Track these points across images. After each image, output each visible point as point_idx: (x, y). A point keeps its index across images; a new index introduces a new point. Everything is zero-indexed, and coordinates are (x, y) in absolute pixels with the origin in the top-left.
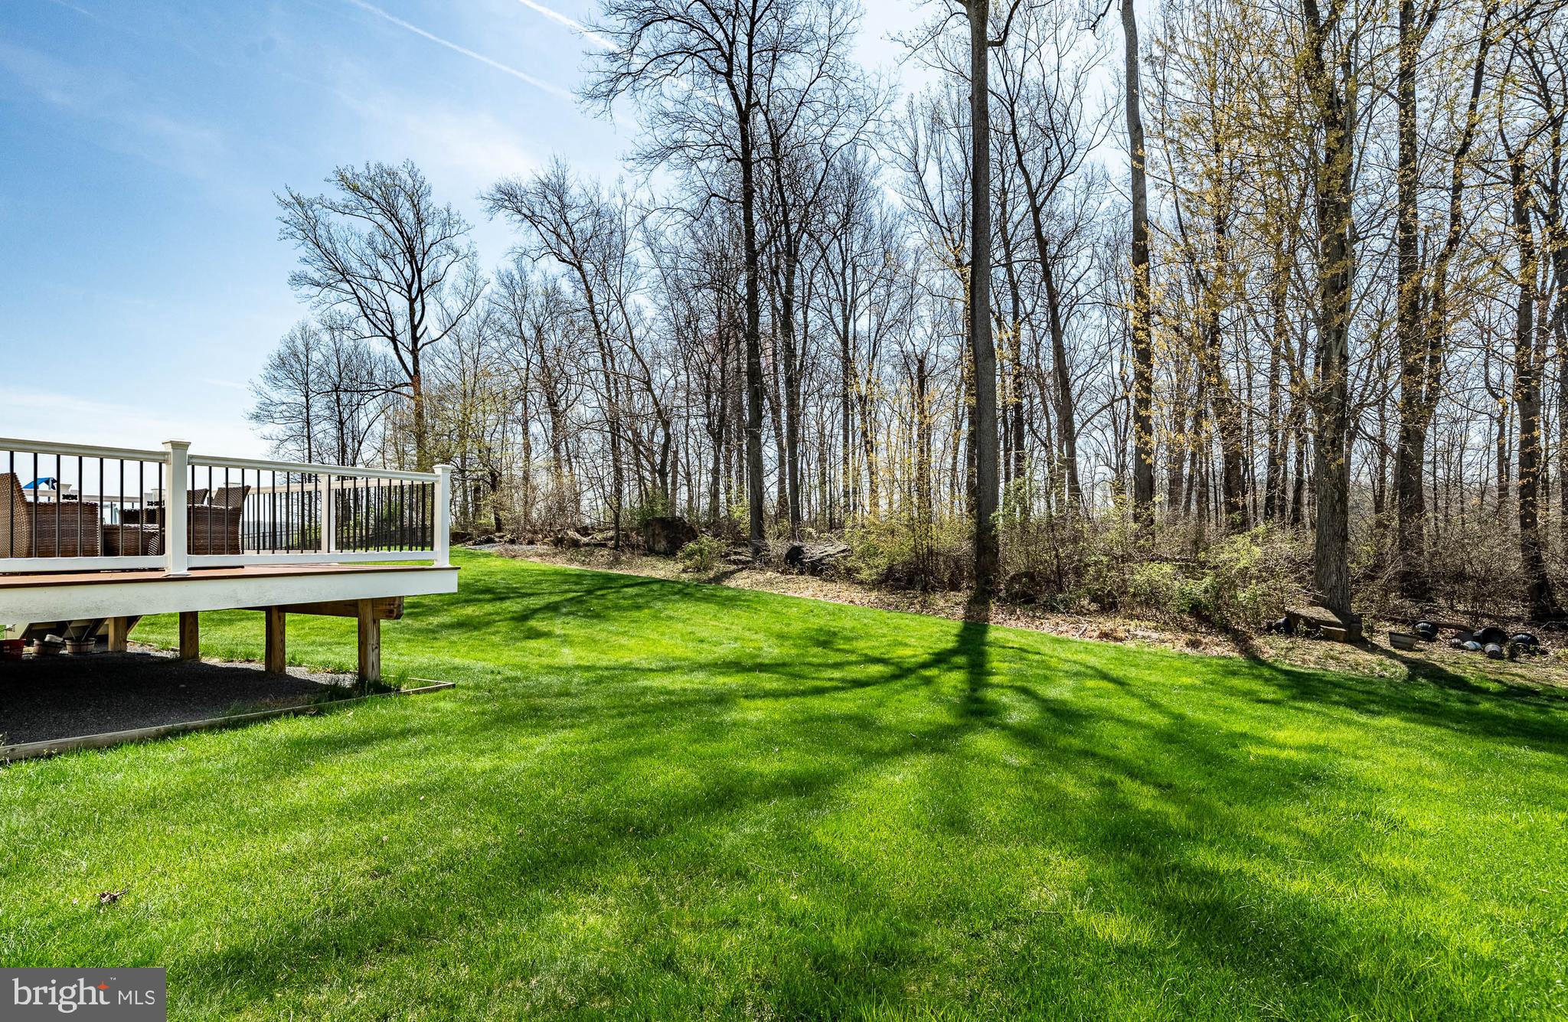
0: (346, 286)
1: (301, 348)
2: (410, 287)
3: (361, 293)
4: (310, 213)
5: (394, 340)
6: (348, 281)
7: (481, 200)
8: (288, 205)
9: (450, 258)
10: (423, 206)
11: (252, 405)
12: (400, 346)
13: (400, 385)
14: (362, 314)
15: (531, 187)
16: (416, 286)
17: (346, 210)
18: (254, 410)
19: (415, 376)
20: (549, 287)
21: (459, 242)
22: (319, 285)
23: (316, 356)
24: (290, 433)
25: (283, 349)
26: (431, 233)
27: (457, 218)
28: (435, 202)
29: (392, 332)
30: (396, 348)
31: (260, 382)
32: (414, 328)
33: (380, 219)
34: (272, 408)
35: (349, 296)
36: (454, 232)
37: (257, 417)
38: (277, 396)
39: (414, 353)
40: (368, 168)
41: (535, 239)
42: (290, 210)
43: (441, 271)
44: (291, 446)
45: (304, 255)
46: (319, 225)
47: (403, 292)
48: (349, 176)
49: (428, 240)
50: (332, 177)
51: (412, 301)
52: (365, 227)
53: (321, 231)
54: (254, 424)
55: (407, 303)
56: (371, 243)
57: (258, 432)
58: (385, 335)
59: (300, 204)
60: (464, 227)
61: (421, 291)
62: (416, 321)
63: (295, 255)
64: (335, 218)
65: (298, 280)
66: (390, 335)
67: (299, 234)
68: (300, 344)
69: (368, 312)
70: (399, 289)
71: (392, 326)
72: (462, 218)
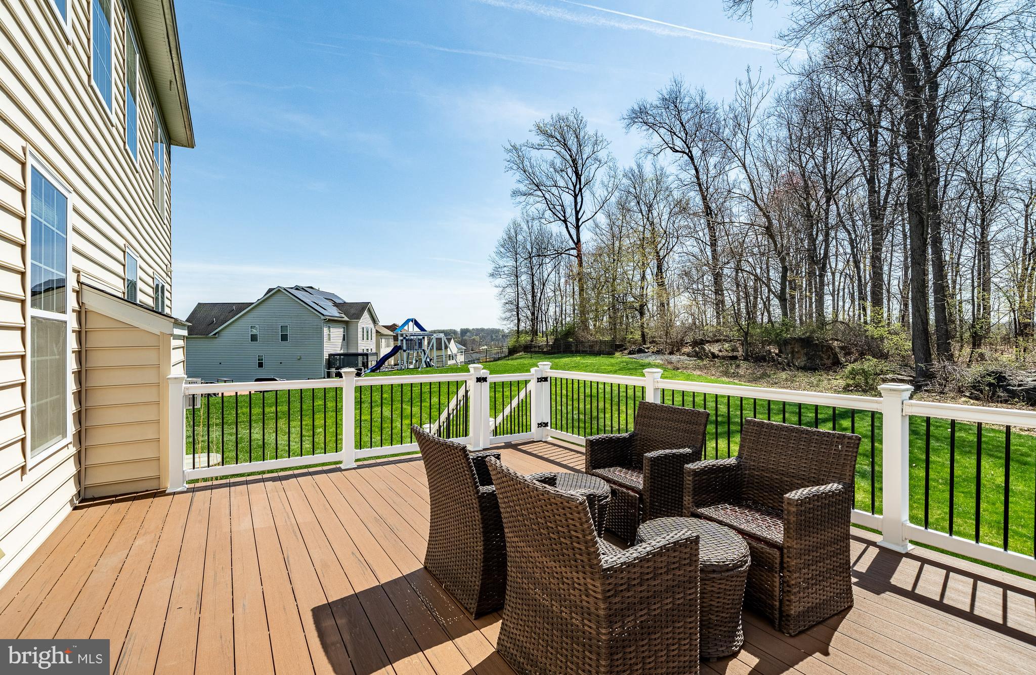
0: (539, 193)
1: (513, 234)
2: (575, 187)
3: (547, 196)
4: (520, 153)
5: (565, 221)
6: (540, 190)
7: (623, 120)
8: (510, 151)
9: (596, 166)
10: (582, 134)
11: (490, 268)
12: (569, 224)
13: (568, 250)
14: (547, 208)
15: (657, 103)
16: (578, 186)
17: (540, 147)
18: (491, 271)
19: (578, 243)
20: (658, 173)
21: (602, 155)
22: (525, 195)
23: (520, 238)
24: (508, 283)
25: (506, 237)
26: (587, 151)
27: (601, 139)
28: (589, 131)
29: (564, 217)
30: (567, 227)
31: (494, 255)
32: (577, 213)
33: (558, 149)
34: (499, 270)
35: (541, 199)
36: (599, 148)
37: (492, 275)
38: (501, 263)
39: (578, 227)
40: (552, 119)
41: (657, 139)
42: (510, 154)
43: (591, 176)
44: (509, 290)
45: (518, 178)
46: (525, 159)
47: (570, 191)
48: (542, 125)
49: (585, 157)
50: (533, 128)
51: (575, 197)
52: (550, 155)
53: (526, 163)
54: (491, 279)
55: (572, 199)
56: (552, 165)
57: (493, 284)
58: (560, 219)
59: (516, 149)
60: (605, 143)
61: (580, 190)
62: (578, 209)
63: (514, 180)
64: (534, 153)
65: (516, 193)
66: (563, 219)
67: (515, 167)
68: (512, 231)
69: (551, 206)
70: (567, 190)
71: (565, 213)
72: (604, 138)
